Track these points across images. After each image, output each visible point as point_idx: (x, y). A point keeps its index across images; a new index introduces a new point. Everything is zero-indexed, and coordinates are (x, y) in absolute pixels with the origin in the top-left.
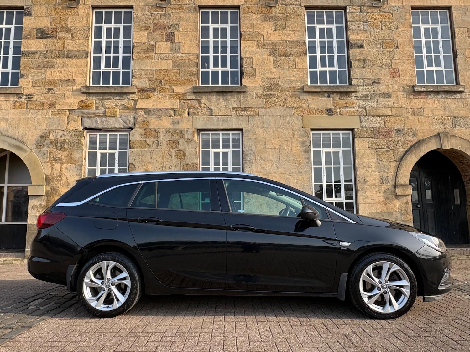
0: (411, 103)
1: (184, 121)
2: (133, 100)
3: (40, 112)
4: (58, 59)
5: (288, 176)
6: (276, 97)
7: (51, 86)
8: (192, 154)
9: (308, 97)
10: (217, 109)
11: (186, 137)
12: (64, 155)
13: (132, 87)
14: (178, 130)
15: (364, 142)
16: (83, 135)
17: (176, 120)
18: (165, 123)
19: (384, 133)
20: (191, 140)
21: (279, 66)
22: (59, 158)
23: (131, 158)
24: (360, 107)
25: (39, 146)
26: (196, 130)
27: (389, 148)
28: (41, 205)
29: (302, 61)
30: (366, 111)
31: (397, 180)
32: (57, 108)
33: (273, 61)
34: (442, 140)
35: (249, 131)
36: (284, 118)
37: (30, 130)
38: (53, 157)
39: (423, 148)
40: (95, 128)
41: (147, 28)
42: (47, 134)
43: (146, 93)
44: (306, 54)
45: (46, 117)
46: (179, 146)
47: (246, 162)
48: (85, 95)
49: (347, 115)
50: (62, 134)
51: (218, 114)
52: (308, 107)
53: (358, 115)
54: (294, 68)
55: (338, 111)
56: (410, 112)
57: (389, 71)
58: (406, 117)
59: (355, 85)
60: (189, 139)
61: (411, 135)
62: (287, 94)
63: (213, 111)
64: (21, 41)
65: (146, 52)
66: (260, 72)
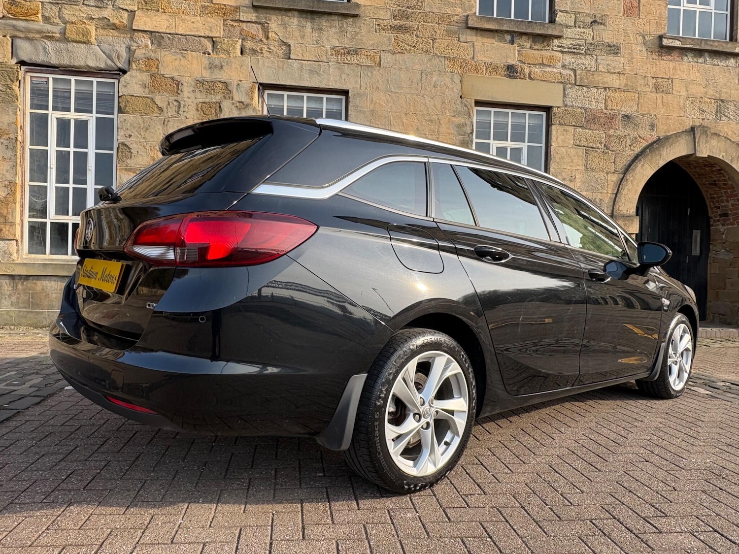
0: (653, 68)
1: (233, 66)
2: (126, 10)
9: (474, 39)
10: (299, 45)
11: (237, 98)
14: (220, 82)
15: (567, 134)
16: (17, 77)
17: (217, 60)
18: (194, 66)
19: (602, 120)
20: (247, 105)
23: (122, 133)
24: (566, 68)
26: (257, 86)
27: (608, 148)
30: (575, 76)
31: (616, 208)
34: (697, 140)
35: (360, 95)
36: (427, 75)
39: (665, 153)
40: (42, 63)
46: (222, 115)
49: (541, 80)
51: (301, 56)
52: (473, 58)
53: (562, 83)
55: (527, 71)
56: (650, 84)
57: (623, 3)
58: (643, 93)
59: (561, 24)
60: (243, 103)
61: (647, 127)
62: (435, 30)
63: (292, 49)
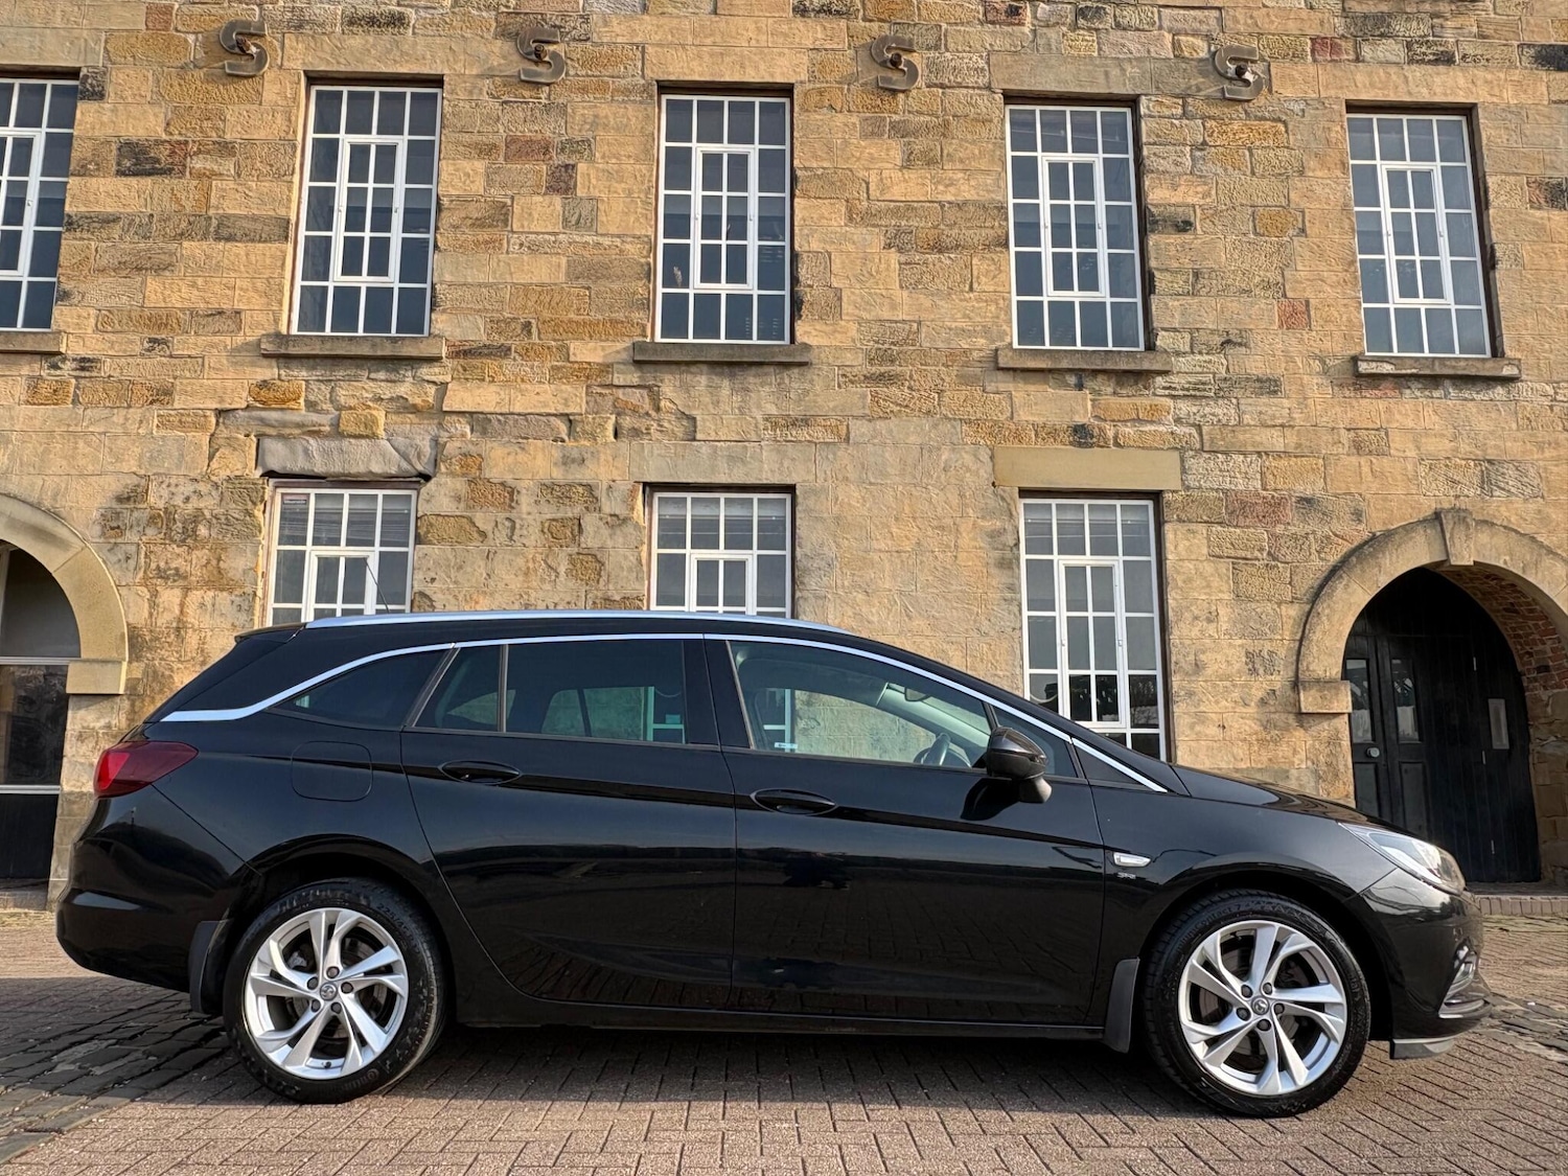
0: (1346, 412)
1: (603, 457)
2: (434, 383)
3: (118, 418)
4: (186, 244)
5: (945, 646)
6: (907, 384)
7: (158, 331)
8: (626, 565)
9: (1011, 387)
10: (710, 418)
11: (607, 509)
12: (194, 562)
13: (430, 341)
14: (581, 485)
15: (1194, 538)
16: (263, 497)
17: (575, 450)
18: (539, 463)
19: (1259, 509)
20: (625, 520)
21: (919, 282)
23: (419, 576)
24: (1182, 423)
25: (112, 529)
26: (641, 487)
27: (1275, 559)
28: (109, 726)
29: (993, 268)
30: (1201, 435)
31: (1303, 666)
32: (176, 406)
33: (897, 266)
34: (1448, 536)
35: (814, 492)
36: (930, 451)
37: (81, 475)
38: (158, 567)
39: (1388, 561)
40: (302, 473)
41: (486, 151)
42: (139, 490)
43: (476, 362)
44: (1006, 245)
45: (138, 434)
46: (582, 539)
47: (806, 594)
48: (274, 362)
49: (1138, 447)
50: (192, 489)
51: (713, 434)
52: (1012, 418)
53: (1176, 448)
54: (967, 289)
55: (1110, 434)
56: (1344, 440)
57: (1276, 308)
58: (1331, 458)
59: (1165, 351)
60: (615, 515)
61: (1348, 516)
62: (942, 376)
63: (698, 423)
64: (67, 183)
65: (482, 226)
66: (855, 302)
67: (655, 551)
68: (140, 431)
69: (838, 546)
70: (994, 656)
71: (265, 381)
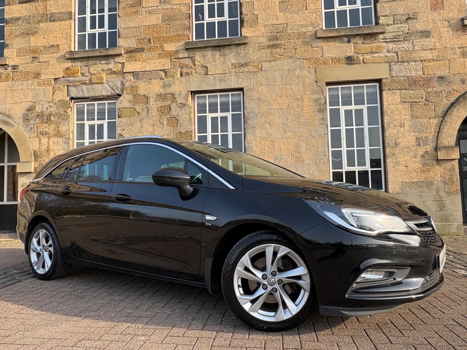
0: (459, 41)
1: (176, 84)
2: (120, 63)
3: (25, 84)
4: (41, 24)
5: (299, 142)
6: (283, 47)
7: (35, 54)
8: (186, 120)
9: (322, 44)
10: (213, 66)
11: (179, 101)
12: (51, 129)
13: (119, 49)
14: (170, 94)
15: (395, 96)
17: (167, 82)
18: (156, 87)
19: (421, 82)
20: (185, 105)
21: (286, 8)
22: (46, 131)
23: (120, 129)
24: (390, 52)
25: (26, 120)
26: (190, 93)
27: (428, 101)
30: (398, 56)
31: (439, 141)
32: (42, 78)
33: (278, 3)
35: (250, 90)
36: (292, 71)
37: (16, 103)
38: (40, 131)
40: (81, 97)
42: (33, 107)
43: (134, 54)
45: (31, 88)
46: (171, 112)
47: (248, 126)
48: (70, 61)
49: (372, 63)
50: (48, 105)
51: (214, 72)
52: (323, 56)
53: (387, 62)
54: (305, 9)
55: (361, 58)
56: (458, 52)
57: (429, 2)
58: (452, 60)
59: (383, 24)
60: (181, 103)
61: (459, 82)
62: (296, 43)
63: (209, 69)
64: (4, 9)
65: (133, 7)
66: (263, 19)
67: (197, 115)
68: (32, 87)
69: (259, 108)
70: (317, 145)
71: (68, 68)
